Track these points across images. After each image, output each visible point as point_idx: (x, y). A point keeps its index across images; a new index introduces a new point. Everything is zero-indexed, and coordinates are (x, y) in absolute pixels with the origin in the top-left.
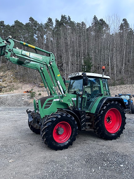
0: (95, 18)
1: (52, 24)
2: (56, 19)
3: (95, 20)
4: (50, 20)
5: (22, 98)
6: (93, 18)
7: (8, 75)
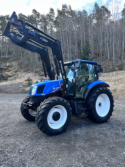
0: (96, 5)
1: (54, 14)
2: (58, 9)
3: (96, 7)
4: (52, 10)
5: (20, 86)
6: (94, 5)
7: (14, 66)
